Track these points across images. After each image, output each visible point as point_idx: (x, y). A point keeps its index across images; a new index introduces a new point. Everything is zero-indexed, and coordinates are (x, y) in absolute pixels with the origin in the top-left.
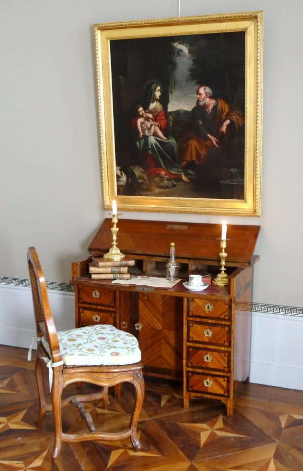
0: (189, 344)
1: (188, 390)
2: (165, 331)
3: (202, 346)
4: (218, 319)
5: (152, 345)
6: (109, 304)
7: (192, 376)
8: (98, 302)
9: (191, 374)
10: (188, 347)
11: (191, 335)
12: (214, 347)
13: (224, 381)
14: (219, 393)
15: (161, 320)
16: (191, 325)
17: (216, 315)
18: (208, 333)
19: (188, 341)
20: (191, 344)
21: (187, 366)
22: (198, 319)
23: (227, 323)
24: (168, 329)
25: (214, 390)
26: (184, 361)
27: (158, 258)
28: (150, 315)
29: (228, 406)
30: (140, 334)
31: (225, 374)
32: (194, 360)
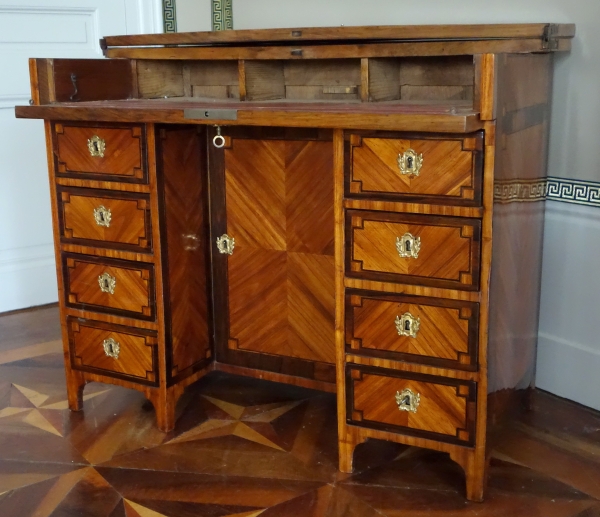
0: (351, 283)
1: (350, 421)
2: (294, 254)
3: (389, 287)
4: (441, 199)
5: (263, 294)
6: (131, 173)
7: (361, 379)
8: (104, 169)
9: (358, 372)
10: (349, 292)
11: (358, 254)
12: (427, 291)
13: (458, 395)
14: (441, 431)
15: (284, 225)
17: (434, 189)
18: (407, 248)
19: (349, 272)
20: (357, 284)
21: (347, 348)
22: (378, 205)
23: (467, 212)
24: (303, 249)
25: (426, 422)
26: (339, 335)
27: (275, 49)
28: (254, 212)
29: (471, 472)
30: (231, 267)
31: (461, 375)
32: (367, 331)
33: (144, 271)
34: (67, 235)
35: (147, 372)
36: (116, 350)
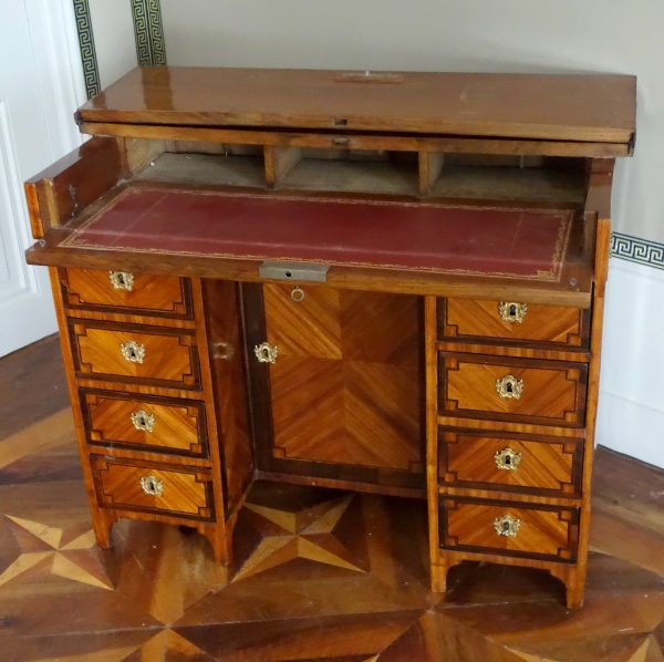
0: (443, 420)
1: (443, 544)
2: (352, 363)
3: (487, 425)
4: (547, 344)
5: (314, 403)
6: (170, 307)
7: (456, 508)
8: (132, 303)
9: (452, 503)
10: (442, 429)
11: (452, 394)
13: (560, 519)
14: (541, 551)
15: (337, 330)
16: (453, 365)
17: (540, 335)
18: (507, 390)
19: (442, 410)
20: (452, 421)
21: (440, 480)
22: (476, 348)
23: (574, 357)
24: (364, 358)
25: (526, 544)
26: (431, 470)
28: (300, 319)
29: (571, 585)
30: (274, 376)
31: (564, 502)
32: (463, 466)
33: (191, 408)
34: (84, 369)
35: (199, 508)
36: (159, 487)
